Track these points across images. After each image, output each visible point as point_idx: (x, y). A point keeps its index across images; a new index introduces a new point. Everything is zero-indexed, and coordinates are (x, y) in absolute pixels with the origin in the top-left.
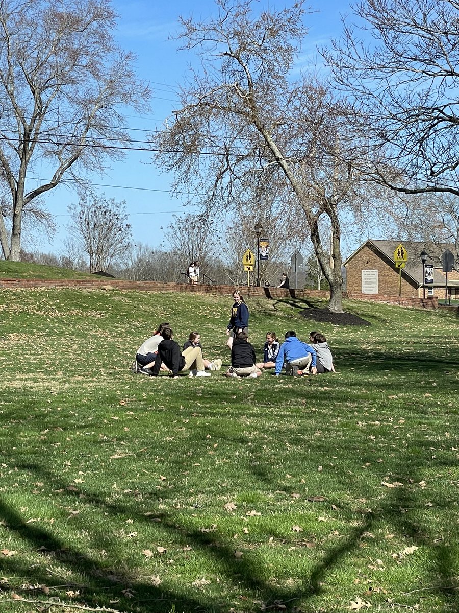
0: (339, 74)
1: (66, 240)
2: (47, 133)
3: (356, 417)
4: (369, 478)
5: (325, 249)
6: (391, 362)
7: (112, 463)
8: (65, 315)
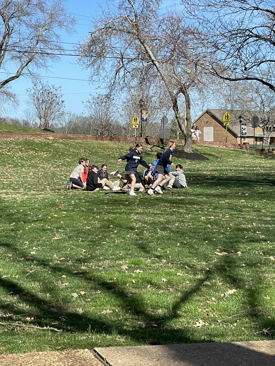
0: (189, 9)
1: (25, 110)
2: (13, 45)
3: (200, 214)
4: (208, 250)
5: (181, 115)
6: (221, 182)
7: (53, 242)
8: (25, 155)
